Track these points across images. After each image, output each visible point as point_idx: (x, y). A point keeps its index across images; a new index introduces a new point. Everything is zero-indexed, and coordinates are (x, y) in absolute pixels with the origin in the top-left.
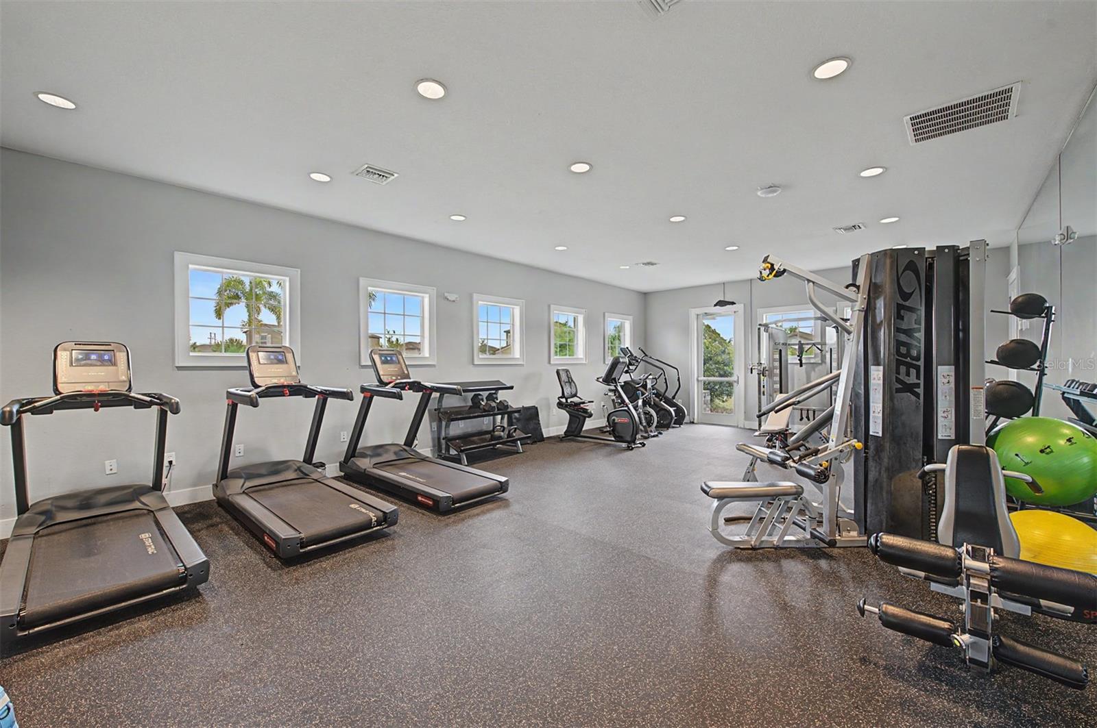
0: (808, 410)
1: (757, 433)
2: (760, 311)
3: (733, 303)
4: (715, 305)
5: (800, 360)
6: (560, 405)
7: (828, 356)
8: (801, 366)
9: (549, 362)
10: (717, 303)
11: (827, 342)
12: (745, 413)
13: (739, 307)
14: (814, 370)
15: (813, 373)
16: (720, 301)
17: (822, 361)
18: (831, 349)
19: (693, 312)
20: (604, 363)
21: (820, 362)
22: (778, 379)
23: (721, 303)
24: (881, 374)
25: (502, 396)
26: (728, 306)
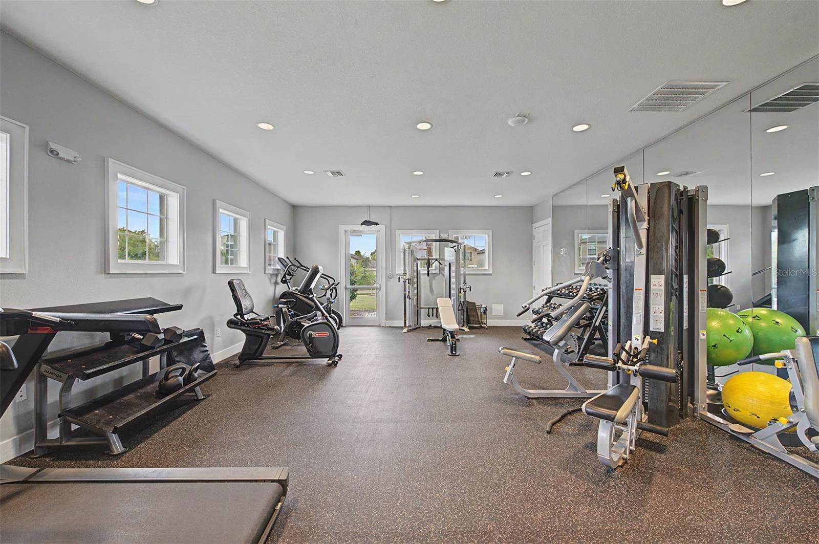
0: (433, 309)
1: (405, 330)
2: (398, 232)
3: (377, 224)
4: (362, 224)
5: (428, 271)
6: (232, 324)
7: (447, 269)
8: (428, 276)
9: (214, 271)
10: (364, 222)
11: (445, 258)
12: (386, 314)
13: (381, 227)
14: (434, 279)
15: (434, 281)
16: (366, 221)
17: (440, 272)
18: (450, 264)
19: (343, 228)
20: (265, 273)
21: (439, 273)
22: (416, 286)
23: (366, 223)
24: (663, 282)
25: (164, 321)
26: (373, 226)
